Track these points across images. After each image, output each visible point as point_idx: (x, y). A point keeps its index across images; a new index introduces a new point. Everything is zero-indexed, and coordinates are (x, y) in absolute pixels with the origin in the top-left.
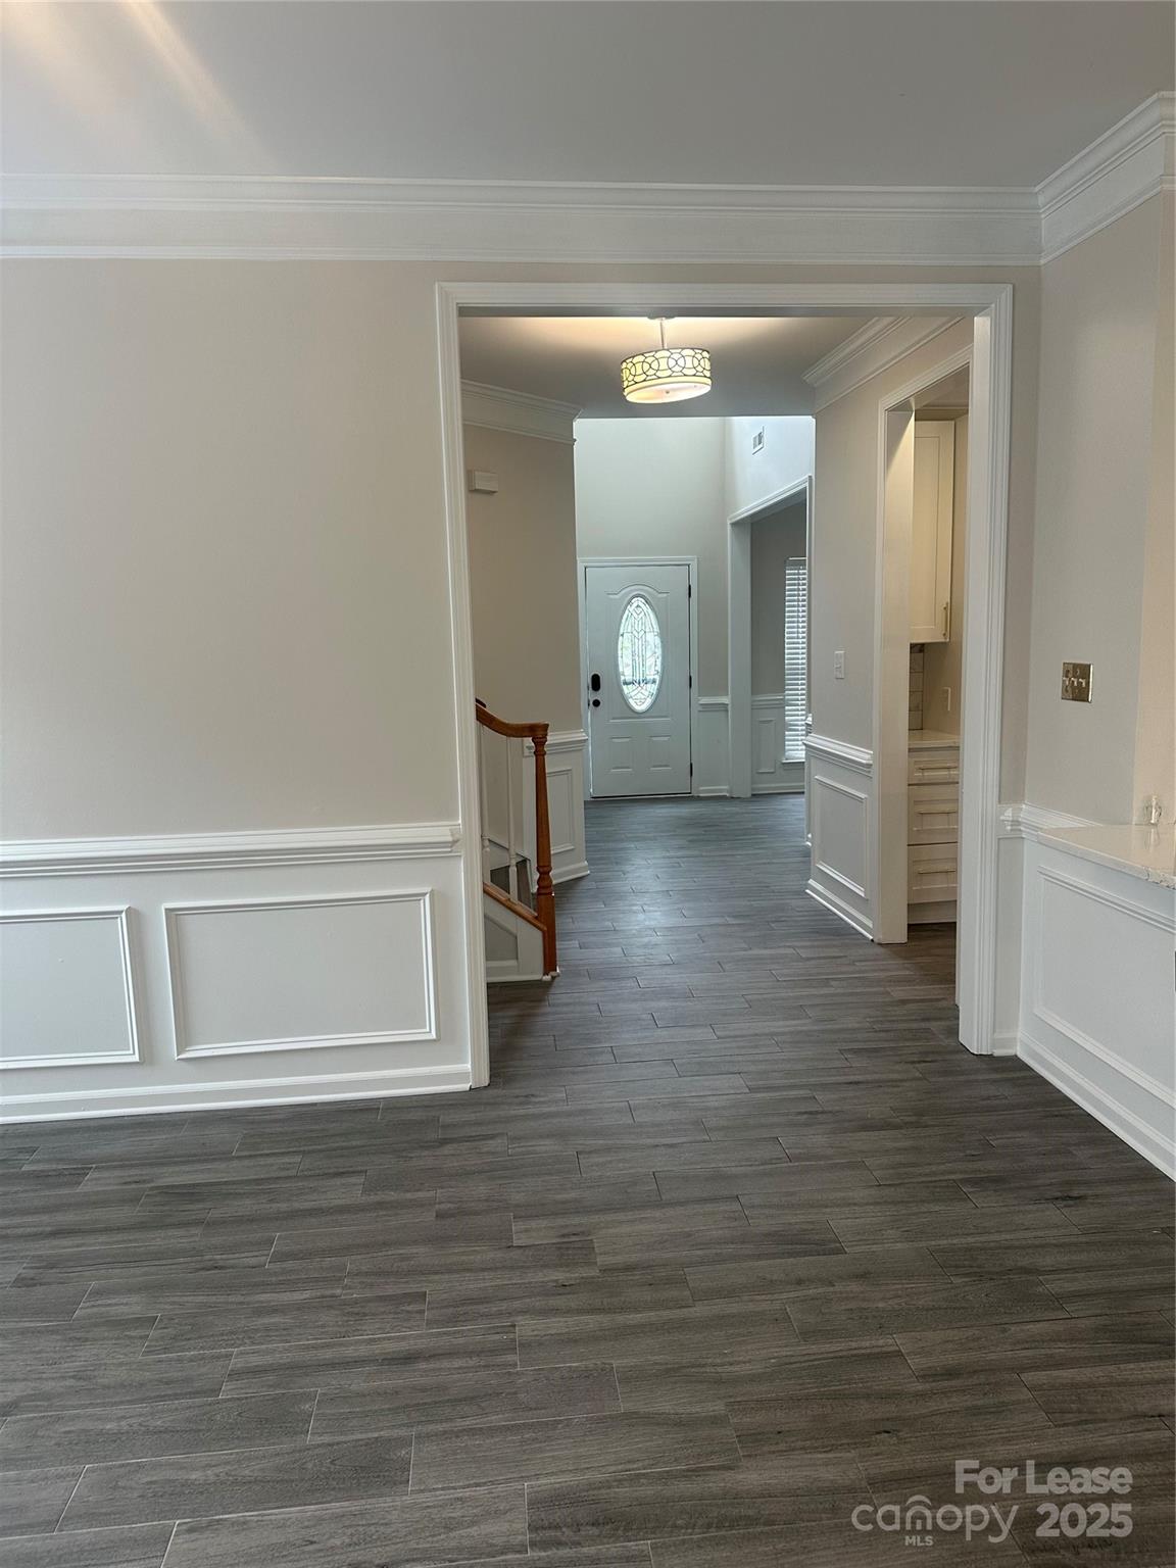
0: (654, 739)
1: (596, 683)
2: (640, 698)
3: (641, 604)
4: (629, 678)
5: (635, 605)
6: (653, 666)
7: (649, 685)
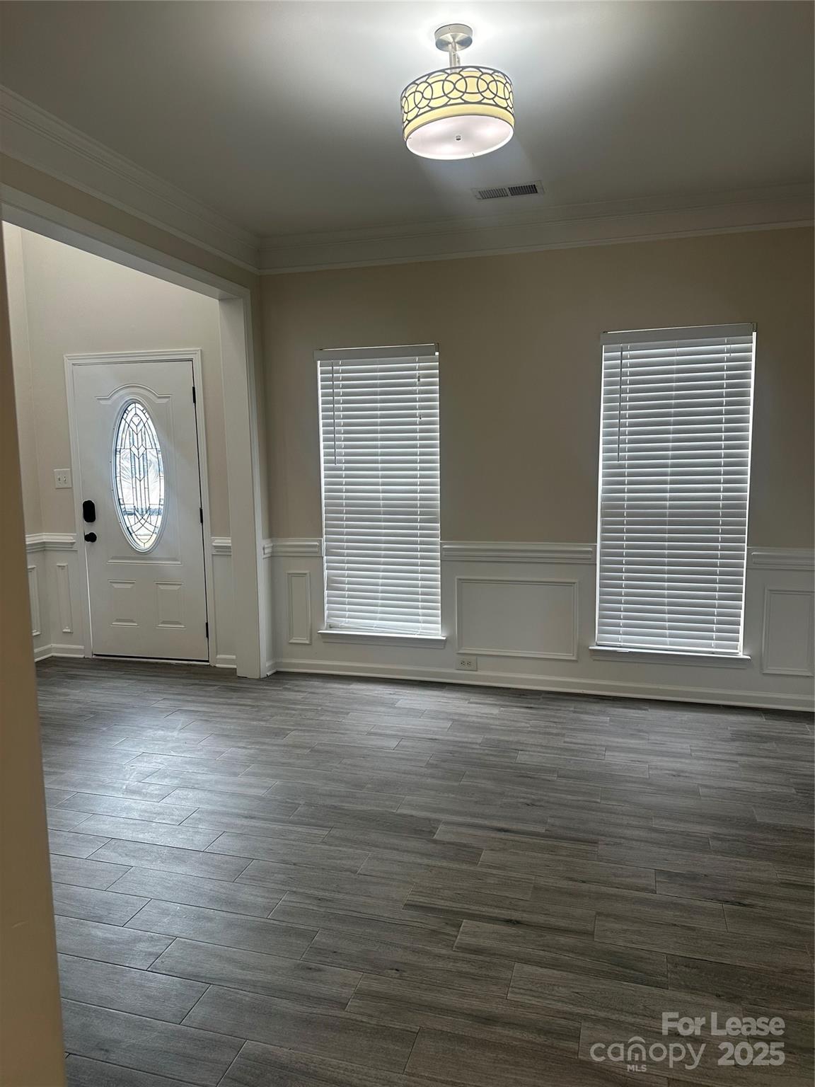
0: (161, 587)
1: (89, 511)
2: (144, 535)
3: (139, 412)
4: (129, 508)
5: (133, 413)
6: (156, 492)
7: (154, 518)
